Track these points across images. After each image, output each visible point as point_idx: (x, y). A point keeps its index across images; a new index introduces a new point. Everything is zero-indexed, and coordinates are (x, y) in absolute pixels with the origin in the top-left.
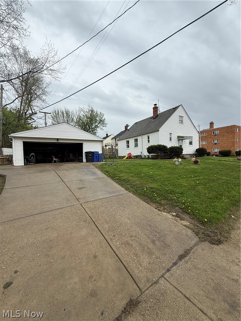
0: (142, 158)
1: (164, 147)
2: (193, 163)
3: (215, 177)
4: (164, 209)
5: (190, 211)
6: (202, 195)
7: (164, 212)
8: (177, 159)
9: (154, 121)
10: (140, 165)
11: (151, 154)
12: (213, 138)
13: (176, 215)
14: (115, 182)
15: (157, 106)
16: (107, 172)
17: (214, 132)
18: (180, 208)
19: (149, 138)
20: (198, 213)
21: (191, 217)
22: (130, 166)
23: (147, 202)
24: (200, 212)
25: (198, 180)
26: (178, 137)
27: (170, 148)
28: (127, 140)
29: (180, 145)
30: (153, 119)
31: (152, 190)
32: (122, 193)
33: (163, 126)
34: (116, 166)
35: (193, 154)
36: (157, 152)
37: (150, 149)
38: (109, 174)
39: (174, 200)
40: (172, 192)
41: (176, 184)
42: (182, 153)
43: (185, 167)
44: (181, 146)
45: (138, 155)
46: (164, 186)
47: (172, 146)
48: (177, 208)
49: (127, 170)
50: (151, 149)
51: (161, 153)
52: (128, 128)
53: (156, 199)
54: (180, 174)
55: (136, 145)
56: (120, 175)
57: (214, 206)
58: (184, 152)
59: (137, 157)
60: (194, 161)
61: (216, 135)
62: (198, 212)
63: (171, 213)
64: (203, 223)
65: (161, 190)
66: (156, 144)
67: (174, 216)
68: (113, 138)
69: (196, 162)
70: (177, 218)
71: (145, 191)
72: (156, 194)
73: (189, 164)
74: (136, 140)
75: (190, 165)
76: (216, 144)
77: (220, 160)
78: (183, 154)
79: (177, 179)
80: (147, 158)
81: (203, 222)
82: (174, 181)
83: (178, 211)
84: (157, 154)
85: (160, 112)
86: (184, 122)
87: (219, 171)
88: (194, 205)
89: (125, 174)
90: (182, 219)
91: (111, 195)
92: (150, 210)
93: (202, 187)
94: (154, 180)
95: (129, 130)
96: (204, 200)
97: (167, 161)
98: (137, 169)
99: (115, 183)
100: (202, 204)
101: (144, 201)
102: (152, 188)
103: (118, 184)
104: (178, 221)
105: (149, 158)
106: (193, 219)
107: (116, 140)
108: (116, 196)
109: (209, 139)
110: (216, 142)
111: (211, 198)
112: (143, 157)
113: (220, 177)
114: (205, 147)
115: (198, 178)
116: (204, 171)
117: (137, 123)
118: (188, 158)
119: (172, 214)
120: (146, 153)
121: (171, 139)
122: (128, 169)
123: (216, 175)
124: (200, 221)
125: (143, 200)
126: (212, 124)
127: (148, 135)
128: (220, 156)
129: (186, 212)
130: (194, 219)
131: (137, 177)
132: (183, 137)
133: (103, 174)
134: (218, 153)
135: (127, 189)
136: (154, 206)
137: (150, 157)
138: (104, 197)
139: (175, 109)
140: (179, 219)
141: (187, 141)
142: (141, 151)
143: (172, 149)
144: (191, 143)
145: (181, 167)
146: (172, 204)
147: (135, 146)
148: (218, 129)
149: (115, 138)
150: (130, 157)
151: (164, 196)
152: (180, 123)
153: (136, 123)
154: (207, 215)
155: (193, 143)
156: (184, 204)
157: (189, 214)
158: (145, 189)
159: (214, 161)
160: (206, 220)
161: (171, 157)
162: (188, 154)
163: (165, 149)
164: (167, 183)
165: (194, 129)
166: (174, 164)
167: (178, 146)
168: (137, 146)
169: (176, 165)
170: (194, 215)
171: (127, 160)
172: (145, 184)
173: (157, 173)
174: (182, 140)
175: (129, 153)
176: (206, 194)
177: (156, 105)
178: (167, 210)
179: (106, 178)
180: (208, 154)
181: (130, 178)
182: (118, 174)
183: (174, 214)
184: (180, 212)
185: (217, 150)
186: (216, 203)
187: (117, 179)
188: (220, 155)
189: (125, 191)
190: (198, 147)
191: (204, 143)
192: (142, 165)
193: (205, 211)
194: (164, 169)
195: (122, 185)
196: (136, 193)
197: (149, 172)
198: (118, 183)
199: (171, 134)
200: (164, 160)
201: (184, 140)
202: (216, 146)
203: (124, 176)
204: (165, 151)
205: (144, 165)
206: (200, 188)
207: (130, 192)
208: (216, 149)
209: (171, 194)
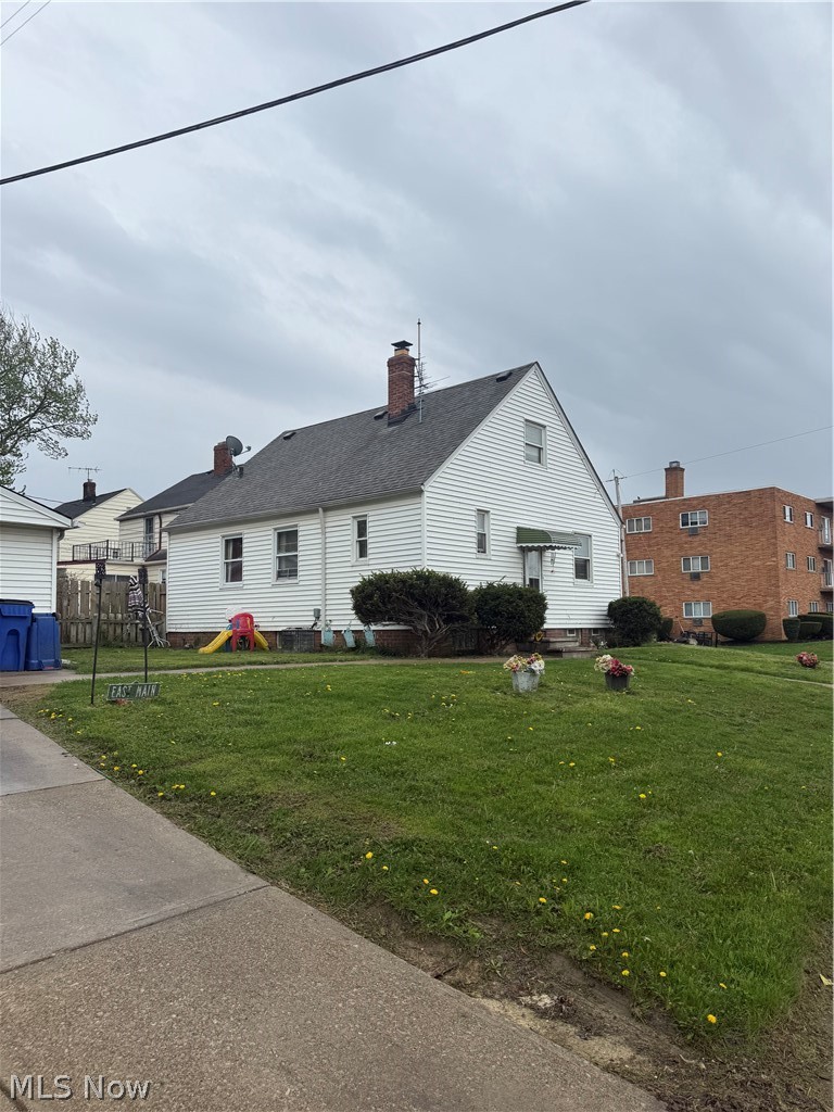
0: (322, 648)
1: (451, 586)
2: (603, 680)
3: (718, 760)
4: (488, 974)
5: (626, 972)
6: (675, 870)
7: (485, 996)
8: (525, 661)
9: (390, 435)
10: (319, 694)
11: (376, 622)
12: (681, 548)
13: (557, 1007)
14: (169, 816)
15: (412, 352)
16: (105, 745)
17: (685, 516)
18: (577, 963)
19: (362, 528)
20: (670, 980)
21: (637, 1010)
22: (254, 701)
23: (381, 942)
24: (680, 974)
25: (643, 783)
26: (523, 534)
27: (479, 591)
28: (232, 532)
29: (531, 580)
30: (390, 425)
31: (409, 859)
32: (220, 894)
33: (444, 468)
34: (162, 702)
35: (595, 630)
36: (411, 614)
37: (370, 597)
38: (117, 760)
39: (538, 913)
40: (524, 866)
41: (535, 814)
42: (543, 622)
43: (565, 708)
44: (535, 583)
45: (299, 630)
46: (473, 828)
47: (491, 580)
48: (558, 962)
49: (243, 730)
50: (374, 598)
51: (431, 622)
52: (238, 460)
53: (434, 918)
54: (544, 746)
55: (287, 568)
56: (199, 767)
57: (737, 929)
58: (554, 619)
59: (288, 640)
60: (607, 674)
61: (694, 533)
62: (669, 975)
63: (527, 999)
64: (696, 1038)
65: (459, 853)
66: (404, 567)
67: (542, 1013)
68: (131, 512)
69: (617, 678)
70: (562, 1028)
71: (365, 868)
72: (433, 884)
73: (584, 689)
74: (288, 540)
75: (587, 696)
76: (696, 577)
77: (727, 668)
78: (545, 626)
79: (538, 782)
80: (352, 649)
81: (697, 1034)
82: (520, 793)
83: (565, 978)
84: (406, 623)
85: (426, 391)
86: (548, 454)
87: (728, 729)
88: (644, 934)
89: (232, 758)
90: (590, 1030)
91: (148, 916)
92: (413, 991)
93: (665, 822)
94: (411, 789)
95: (241, 474)
96: (689, 902)
97: (468, 670)
98: (307, 724)
99: (167, 823)
100: (679, 926)
101: (369, 933)
102: (407, 845)
103: (190, 830)
104: (571, 1041)
105: (360, 647)
106: (646, 1019)
107: (149, 529)
108: (183, 915)
109: (667, 553)
110: (696, 566)
111: (715, 888)
112: (327, 638)
113: (740, 759)
114: (649, 594)
115: (639, 772)
116: (661, 729)
117: (294, 433)
118: (570, 652)
119: (531, 1007)
120: (343, 618)
121: (482, 544)
122: (247, 723)
123: (718, 749)
124: (684, 1031)
125: (356, 930)
126: (674, 473)
127: (359, 511)
128: (717, 644)
129: (609, 983)
130: (650, 1018)
131: (309, 776)
132: (543, 536)
133: (77, 763)
134: (708, 628)
135: (251, 862)
136: (429, 961)
137: (370, 639)
138: (105, 928)
139: (504, 382)
140: (572, 1030)
141: (565, 559)
142: (318, 604)
143: (492, 597)
144: (582, 570)
145: (549, 706)
146: (526, 942)
147: (280, 575)
148: (703, 502)
149: (147, 513)
150: (243, 637)
151: (483, 894)
152: (528, 458)
153: (288, 437)
154: (712, 990)
155: (595, 569)
156: (592, 931)
157: (621, 990)
158: (370, 855)
159: (699, 673)
160: (712, 1019)
161: (483, 647)
162: (571, 631)
163: (454, 598)
164: (485, 806)
165: (599, 500)
166: (506, 686)
167: (519, 582)
168: (293, 573)
169: (518, 694)
170: (649, 994)
171: (226, 657)
172: (367, 821)
173: (422, 742)
174: (541, 550)
175: (238, 617)
176: (689, 860)
177: (402, 345)
178: (505, 982)
179: (100, 792)
180: (665, 631)
181: (268, 787)
182: (182, 763)
183: (546, 1001)
184: (573, 987)
185: (701, 612)
186: (746, 915)
187: (179, 795)
188: (721, 638)
189: (242, 875)
190: (617, 595)
191: (642, 570)
192: (329, 696)
193: (701, 966)
194: (457, 717)
195: (213, 836)
196: (311, 883)
197: (378, 742)
198: (184, 820)
199: (482, 513)
200: (447, 661)
201: (548, 553)
202: (696, 586)
203: (227, 771)
204: (454, 609)
205: (340, 697)
206: (657, 827)
207: (272, 878)
208: (698, 602)
209: (515, 877)
